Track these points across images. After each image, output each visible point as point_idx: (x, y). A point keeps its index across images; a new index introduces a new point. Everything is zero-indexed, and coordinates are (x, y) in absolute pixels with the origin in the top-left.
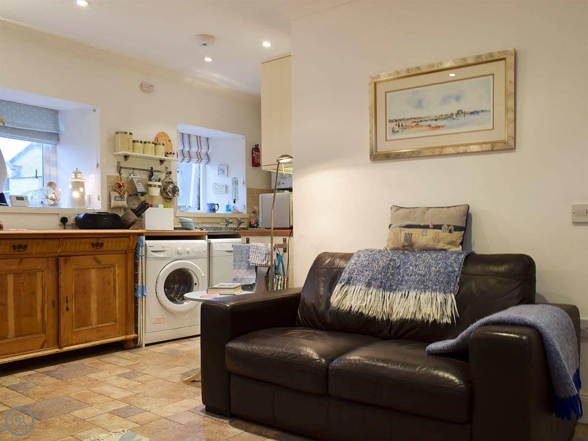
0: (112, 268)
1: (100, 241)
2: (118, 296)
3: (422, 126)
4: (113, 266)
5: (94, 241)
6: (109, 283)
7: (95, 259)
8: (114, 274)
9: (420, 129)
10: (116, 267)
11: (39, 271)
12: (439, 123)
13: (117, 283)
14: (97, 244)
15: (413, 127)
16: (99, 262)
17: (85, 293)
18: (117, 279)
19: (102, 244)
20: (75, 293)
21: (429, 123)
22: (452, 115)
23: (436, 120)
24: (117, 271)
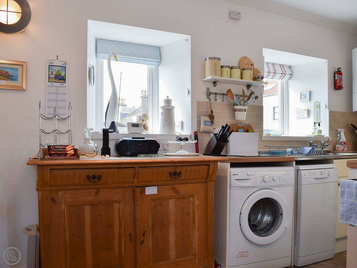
0: (191, 199)
1: (178, 170)
2: (198, 228)
4: (193, 196)
5: (172, 170)
6: (188, 214)
7: (174, 189)
8: (194, 205)
10: (196, 198)
11: (116, 203)
13: (196, 214)
14: (175, 174)
16: (177, 192)
17: (163, 226)
18: (196, 210)
19: (180, 173)
20: (153, 226)
24: (197, 202)
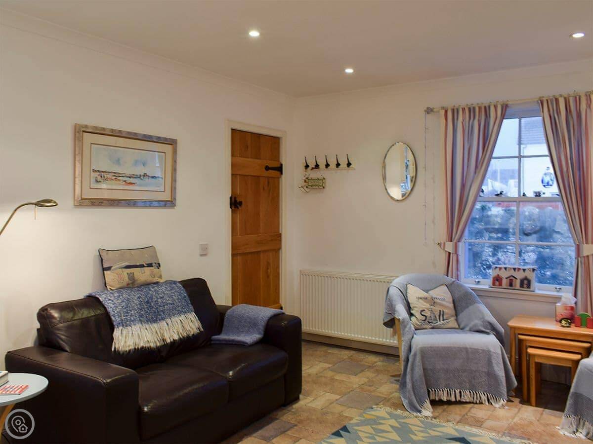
3: (119, 180)
9: (118, 182)
12: (132, 180)
15: (112, 180)
21: (125, 179)
22: (140, 175)
23: (130, 177)
